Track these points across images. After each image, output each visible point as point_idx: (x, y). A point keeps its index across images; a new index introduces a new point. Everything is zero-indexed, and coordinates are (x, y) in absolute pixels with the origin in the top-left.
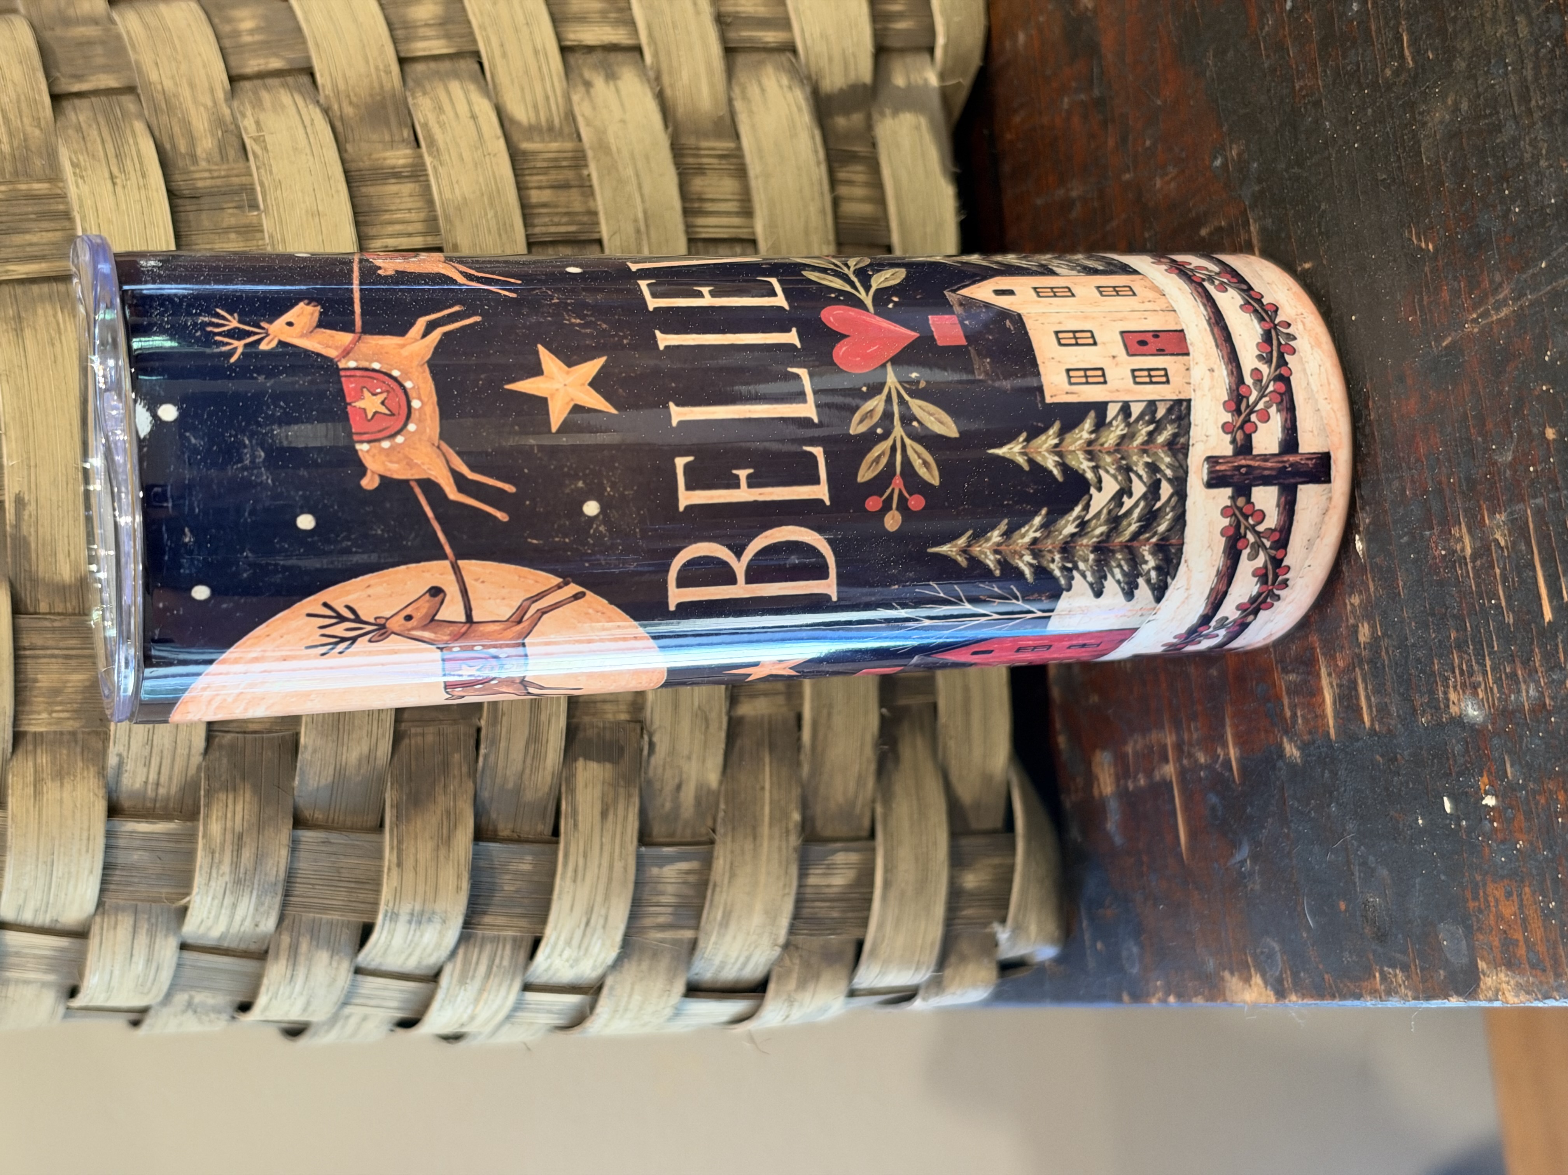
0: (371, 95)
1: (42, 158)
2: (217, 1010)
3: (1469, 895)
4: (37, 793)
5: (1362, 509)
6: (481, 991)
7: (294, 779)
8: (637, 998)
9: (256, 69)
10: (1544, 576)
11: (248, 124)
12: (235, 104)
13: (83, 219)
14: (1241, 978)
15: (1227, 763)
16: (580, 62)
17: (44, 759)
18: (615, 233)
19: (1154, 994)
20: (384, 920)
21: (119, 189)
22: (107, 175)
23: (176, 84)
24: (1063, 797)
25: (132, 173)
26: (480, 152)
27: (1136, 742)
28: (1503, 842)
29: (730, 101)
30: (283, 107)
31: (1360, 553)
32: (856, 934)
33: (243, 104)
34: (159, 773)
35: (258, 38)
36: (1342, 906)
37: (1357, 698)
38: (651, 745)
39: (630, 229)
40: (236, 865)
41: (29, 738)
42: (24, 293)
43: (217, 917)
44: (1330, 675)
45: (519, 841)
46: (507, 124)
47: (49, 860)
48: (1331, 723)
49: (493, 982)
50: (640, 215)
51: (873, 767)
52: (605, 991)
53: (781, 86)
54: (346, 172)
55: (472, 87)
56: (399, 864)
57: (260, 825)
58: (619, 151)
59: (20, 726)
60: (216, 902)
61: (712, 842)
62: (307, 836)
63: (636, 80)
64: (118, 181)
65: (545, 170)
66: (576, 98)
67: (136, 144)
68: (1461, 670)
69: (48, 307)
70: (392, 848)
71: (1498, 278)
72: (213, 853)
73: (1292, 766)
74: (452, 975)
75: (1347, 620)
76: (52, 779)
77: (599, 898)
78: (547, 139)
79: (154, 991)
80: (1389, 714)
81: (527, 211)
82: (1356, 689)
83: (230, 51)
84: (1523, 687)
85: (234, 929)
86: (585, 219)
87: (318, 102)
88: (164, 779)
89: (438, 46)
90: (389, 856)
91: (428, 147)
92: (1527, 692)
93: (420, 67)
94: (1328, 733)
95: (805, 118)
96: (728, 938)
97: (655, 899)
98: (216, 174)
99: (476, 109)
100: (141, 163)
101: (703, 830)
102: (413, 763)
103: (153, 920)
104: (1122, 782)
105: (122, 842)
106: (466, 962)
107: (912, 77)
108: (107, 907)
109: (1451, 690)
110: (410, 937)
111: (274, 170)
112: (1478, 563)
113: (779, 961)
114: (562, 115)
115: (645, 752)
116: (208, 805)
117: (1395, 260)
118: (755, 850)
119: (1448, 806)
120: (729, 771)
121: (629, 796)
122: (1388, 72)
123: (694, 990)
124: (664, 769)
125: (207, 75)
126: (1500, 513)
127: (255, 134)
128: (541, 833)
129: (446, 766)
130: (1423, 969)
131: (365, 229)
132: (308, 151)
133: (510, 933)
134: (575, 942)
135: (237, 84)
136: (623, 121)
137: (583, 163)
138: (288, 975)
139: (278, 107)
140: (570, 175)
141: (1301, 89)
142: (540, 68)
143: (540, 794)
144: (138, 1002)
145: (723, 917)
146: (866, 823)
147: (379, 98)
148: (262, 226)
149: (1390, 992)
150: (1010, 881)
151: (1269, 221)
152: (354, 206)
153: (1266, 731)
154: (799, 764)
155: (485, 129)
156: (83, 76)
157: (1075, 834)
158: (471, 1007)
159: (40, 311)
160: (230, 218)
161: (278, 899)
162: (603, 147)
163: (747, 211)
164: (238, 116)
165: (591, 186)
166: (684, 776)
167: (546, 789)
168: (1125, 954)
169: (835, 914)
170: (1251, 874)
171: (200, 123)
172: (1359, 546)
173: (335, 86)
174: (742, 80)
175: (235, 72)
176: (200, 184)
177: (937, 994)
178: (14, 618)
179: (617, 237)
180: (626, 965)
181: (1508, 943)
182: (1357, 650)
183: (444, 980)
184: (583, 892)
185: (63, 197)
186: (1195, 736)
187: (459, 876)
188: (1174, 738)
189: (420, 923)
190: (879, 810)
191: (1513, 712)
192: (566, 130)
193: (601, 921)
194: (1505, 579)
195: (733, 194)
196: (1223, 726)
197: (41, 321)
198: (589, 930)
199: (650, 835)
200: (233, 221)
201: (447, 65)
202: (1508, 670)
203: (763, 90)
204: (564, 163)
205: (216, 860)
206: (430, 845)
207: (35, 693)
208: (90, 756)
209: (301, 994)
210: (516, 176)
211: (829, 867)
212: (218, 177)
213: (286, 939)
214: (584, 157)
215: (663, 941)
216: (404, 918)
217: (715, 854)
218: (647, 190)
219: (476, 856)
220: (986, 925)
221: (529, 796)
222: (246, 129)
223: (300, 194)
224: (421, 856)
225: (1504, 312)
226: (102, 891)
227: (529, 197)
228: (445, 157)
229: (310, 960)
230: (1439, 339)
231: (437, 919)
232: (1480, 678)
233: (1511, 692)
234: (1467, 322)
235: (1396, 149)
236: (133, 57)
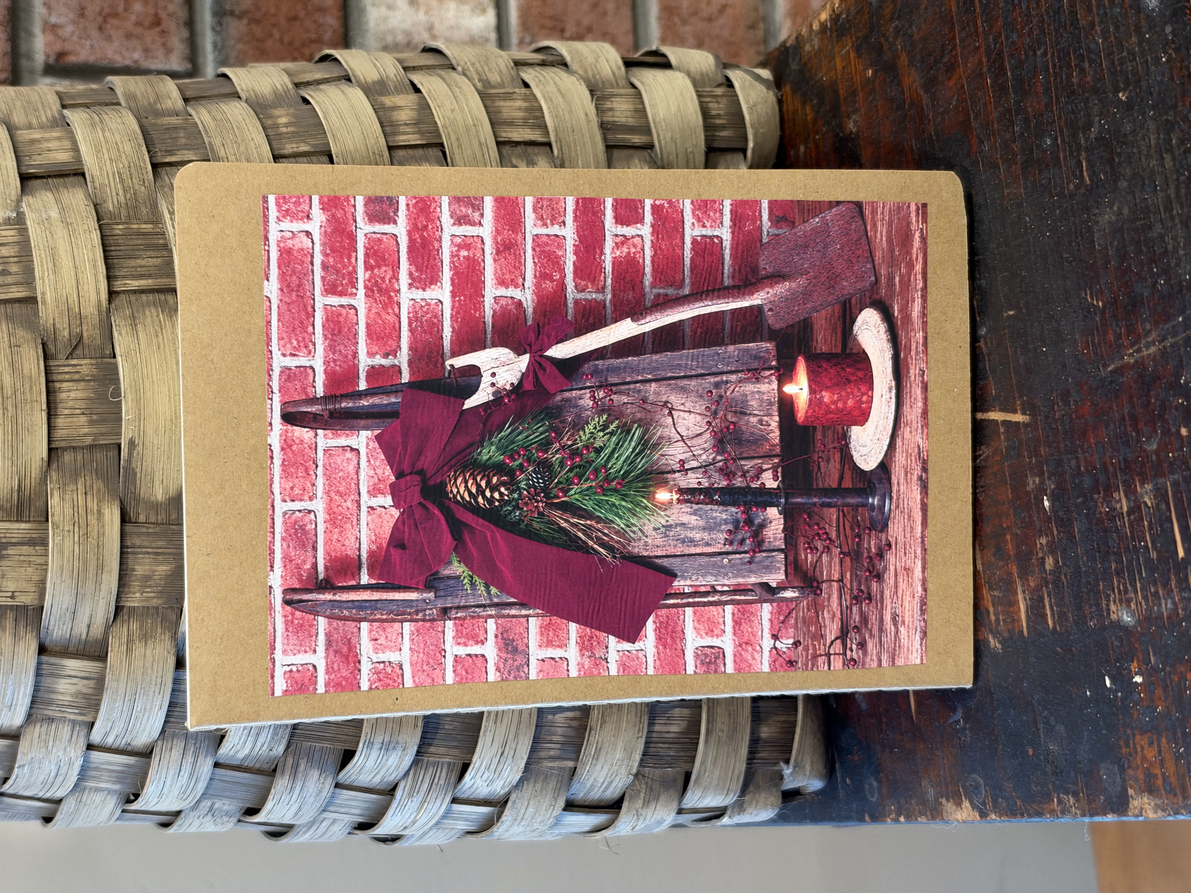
1: (146, 207)
2: (228, 814)
3: (1122, 743)
4: (128, 649)
5: (1050, 478)
6: (423, 802)
8: (531, 810)
9: (291, 150)
10: (1178, 527)
14: (954, 803)
16: (510, 152)
17: (135, 626)
19: (889, 816)
20: (363, 748)
28: (1147, 707)
31: (1047, 509)
32: (686, 767)
35: (290, 129)
36: (1031, 752)
37: (1044, 607)
41: (125, 610)
42: (136, 300)
43: (245, 743)
44: (1024, 592)
47: (133, 696)
48: (1024, 625)
49: (432, 796)
52: (509, 804)
59: (121, 601)
63: (548, 165)
68: (1119, 590)
69: (153, 310)
71: (1148, 327)
73: (996, 653)
74: (404, 790)
75: (1037, 554)
76: (140, 641)
77: (511, 737)
80: (1067, 620)
82: (1043, 602)
83: (273, 137)
84: (1163, 601)
85: (253, 755)
89: (414, 139)
92: (1166, 605)
93: (401, 153)
94: (1022, 632)
96: (598, 768)
97: (549, 738)
103: (198, 745)
106: (415, 781)
108: (167, 733)
109: (1112, 603)
110: (379, 760)
112: (1132, 517)
113: (632, 785)
117: (1075, 312)
119: (1108, 683)
122: (1072, 186)
123: (571, 806)
125: (258, 153)
126: (1148, 484)
130: (1088, 796)
133: (447, 760)
134: (493, 767)
135: (278, 160)
138: (289, 787)
141: (1009, 194)
145: (596, 752)
149: (1064, 812)
150: (793, 733)
151: (984, 282)
156: (171, 151)
158: (414, 814)
159: (148, 313)
168: (867, 787)
169: (672, 753)
170: (964, 729)
172: (1046, 504)
175: (277, 151)
177: (739, 813)
178: (122, 525)
180: (525, 786)
181: (1150, 776)
182: (1044, 575)
183: (399, 793)
184: (501, 731)
189: (387, 750)
191: (1156, 618)
193: (511, 753)
194: (1150, 528)
197: (149, 320)
198: (503, 759)
201: (420, 152)
202: (1152, 591)
207: (134, 578)
208: (168, 625)
209: (296, 802)
211: (669, 719)
213: (290, 761)
215: (551, 768)
216: (377, 746)
220: (776, 764)
225: (1152, 350)
226: (166, 722)
229: (305, 776)
230: (1105, 366)
231: (399, 748)
232: (1133, 595)
233: (1154, 605)
234: (1126, 355)
235: (1077, 237)
236: (206, 140)
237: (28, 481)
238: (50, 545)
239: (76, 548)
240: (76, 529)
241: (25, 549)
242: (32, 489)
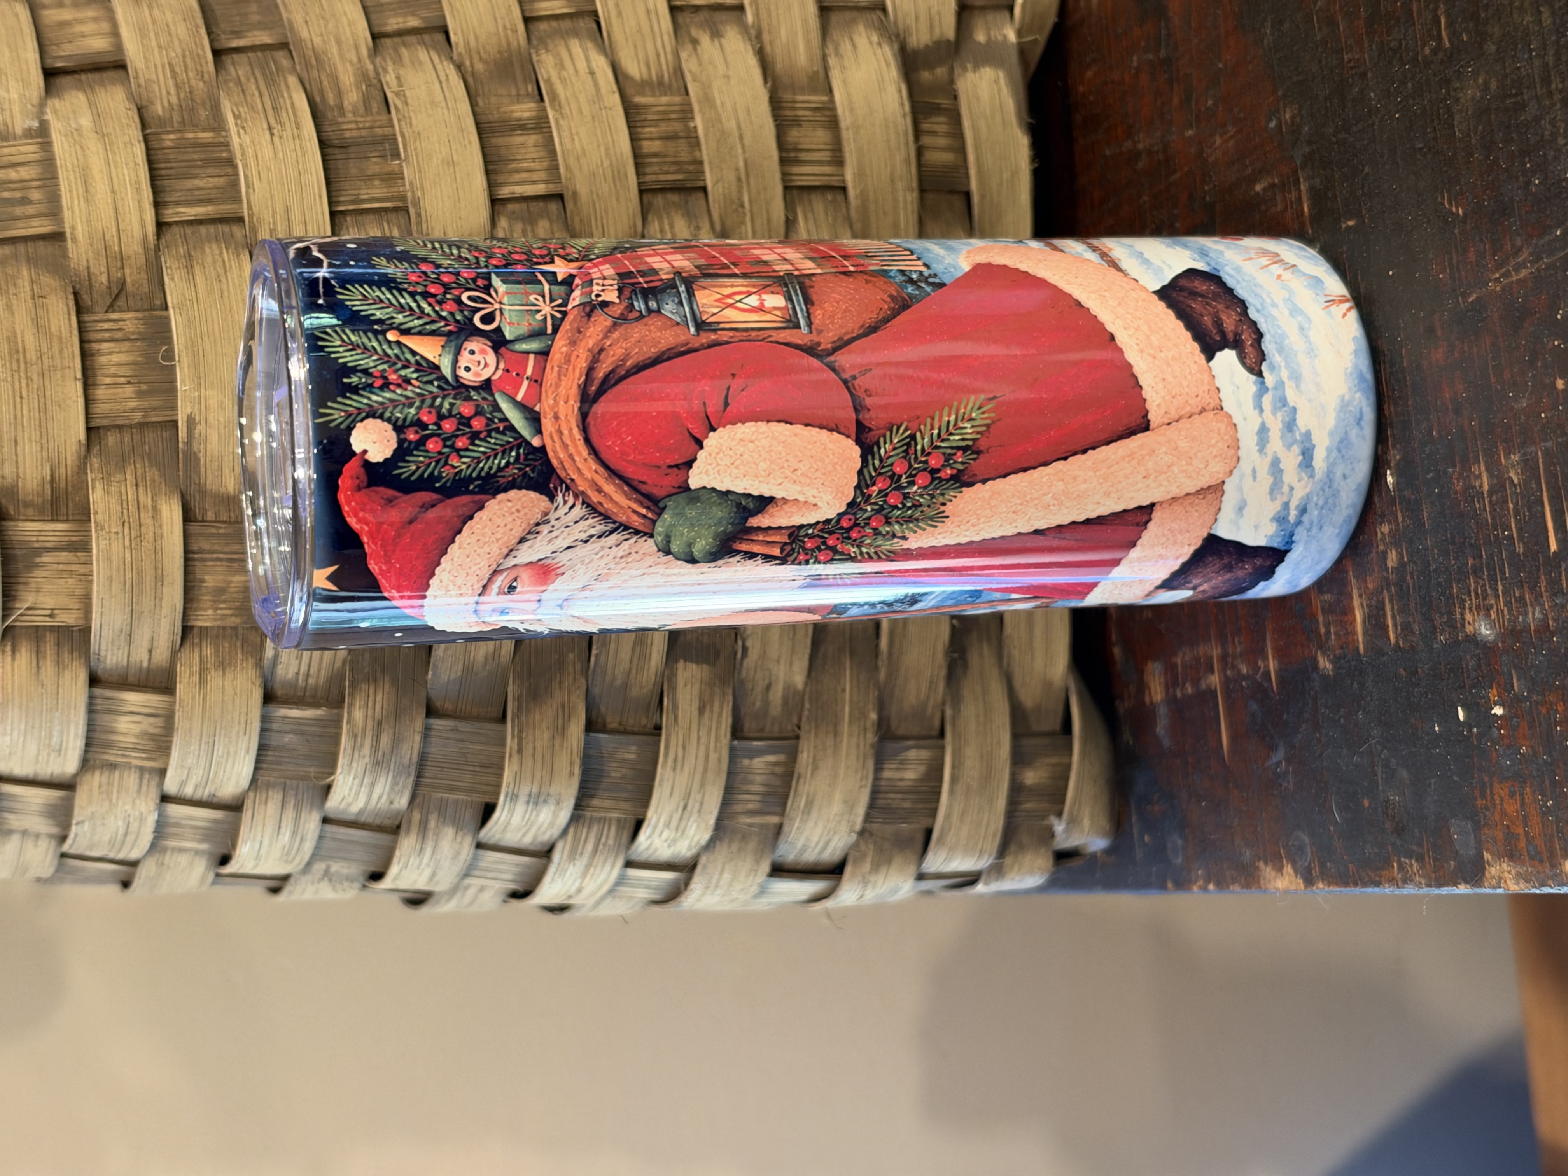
0: (500, 52)
1: (206, 109)
2: (349, 879)
3: (1477, 793)
4: (202, 681)
5: (1394, 446)
6: (588, 866)
7: (427, 673)
8: (727, 876)
9: (396, 27)
10: (1551, 511)
11: (390, 79)
12: (378, 60)
13: (245, 166)
14: (1274, 868)
15: (1267, 674)
16: (688, 20)
17: (208, 651)
18: (718, 181)
19: (1195, 883)
20: (505, 800)
21: (276, 139)
22: (265, 126)
23: (324, 41)
24: (1117, 703)
25: (288, 124)
26: (597, 105)
27: (1184, 654)
28: (1509, 747)
29: (824, 57)
30: (421, 63)
31: (1391, 487)
32: (925, 823)
33: (384, 59)
34: (309, 666)
36: (1366, 803)
37: (1384, 616)
38: (745, 649)
39: (731, 177)
40: (375, 748)
41: (195, 631)
42: (193, 233)
43: (358, 794)
44: (1360, 596)
45: (625, 732)
46: (621, 78)
47: (211, 740)
48: (1361, 639)
49: (600, 858)
50: (741, 164)
51: (943, 672)
52: (699, 869)
53: (871, 43)
54: (478, 124)
55: (590, 45)
56: (520, 751)
57: (397, 714)
58: (723, 104)
59: (188, 620)
60: (357, 781)
61: (798, 738)
62: (438, 723)
63: (739, 37)
64: (275, 131)
65: (655, 123)
66: (684, 55)
67: (291, 97)
68: (1477, 594)
69: (214, 246)
70: (513, 737)
71: (1518, 242)
72: (355, 737)
73: (1325, 677)
74: (563, 852)
75: (1377, 547)
76: (216, 670)
77: (696, 786)
78: (657, 93)
79: (298, 859)
80: (1413, 632)
81: (640, 160)
82: (1383, 609)
83: (372, 9)
84: (1530, 609)
85: (370, 807)
86: (691, 168)
87: (451, 58)
88: (313, 670)
89: (560, 6)
90: (510, 743)
91: (550, 102)
92: (1534, 614)
93: (543, 26)
94: (1358, 648)
95: (892, 73)
96: (810, 824)
97: (746, 788)
98: (361, 126)
99: (594, 65)
100: (295, 115)
101: (789, 728)
102: (533, 662)
103: (300, 797)
104: (1171, 690)
105: (275, 726)
106: (576, 841)
107: (992, 34)
108: (259, 782)
109: (1467, 611)
110: (527, 816)
111: (414, 122)
112: (1494, 498)
113: (856, 845)
114: (671, 70)
115: (739, 655)
116: (352, 695)
117: (1429, 222)
118: (835, 745)
119: (1461, 715)
120: (813, 674)
121: (724, 694)
122: (1427, 51)
123: (779, 870)
124: (755, 672)
125: (352, 33)
126: (1514, 454)
127: (396, 89)
128: (645, 726)
129: (561, 664)
130: (1435, 860)
131: (493, 177)
132: (443, 104)
133: (615, 815)
134: (674, 823)
135: (378, 41)
136: (727, 77)
137: (690, 116)
138: (418, 847)
139: (417, 64)
140: (677, 126)
141: (1350, 61)
142: (651, 27)
143: (644, 691)
144: (280, 870)
145: (805, 806)
146: (937, 723)
147: (506, 55)
148: (403, 174)
149: (1406, 880)
150: (1067, 779)
151: (1318, 180)
152: (484, 155)
153: (1302, 646)
154: (877, 669)
155: (602, 83)
156: (240, 32)
157: (1127, 736)
158: (579, 881)
159: (208, 250)
160: (374, 166)
161: (411, 780)
162: (708, 100)
163: (838, 161)
164: (380, 70)
165: (697, 137)
166: (773, 678)
167: (651, 687)
168: (1169, 845)
169: (907, 805)
170: (1286, 773)
171: (347, 78)
172: (1390, 480)
173: (467, 44)
174: (835, 37)
175: (377, 30)
176: (348, 134)
177: (997, 879)
178: (184, 525)
179: (720, 185)
180: (718, 847)
181: (1510, 837)
182: (1385, 574)
183: (556, 856)
184: (682, 780)
185: (227, 145)
186: (1238, 650)
187: (572, 764)
188: (1219, 651)
189: (536, 804)
190: (949, 712)
191: (1521, 632)
192: (675, 86)
193: (697, 807)
194: (1517, 513)
195: (826, 144)
196: (1264, 640)
197: (209, 259)
198: (686, 814)
199: (742, 731)
200: (376, 169)
201: (566, 24)
202: (1517, 595)
203: (855, 47)
204: (673, 116)
205: (358, 744)
206: (547, 735)
207: (204, 591)
208: (250, 649)
209: (428, 865)
210: (629, 127)
211: (902, 762)
212: (364, 128)
213: (416, 816)
214: (691, 111)
215: (751, 825)
216: (522, 799)
217: (800, 748)
218: (747, 141)
219: (587, 745)
220: (1045, 817)
221: (634, 692)
222: (387, 83)
223: (437, 145)
224: (539, 744)
225: (1523, 273)
226: (256, 769)
227: (640, 148)
228: (566, 110)
229: (437, 835)
230: (1465, 295)
231: (552, 801)
232: (1493, 602)
233: (1519, 613)
234: (1490, 281)
235: (1432, 121)
236: (285, 15)
237: (63, 470)
238: (94, 551)
239: (128, 555)
240: (127, 530)
241: (64, 556)
242: (69, 478)
